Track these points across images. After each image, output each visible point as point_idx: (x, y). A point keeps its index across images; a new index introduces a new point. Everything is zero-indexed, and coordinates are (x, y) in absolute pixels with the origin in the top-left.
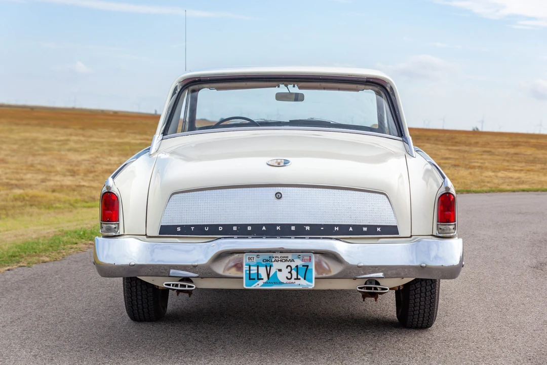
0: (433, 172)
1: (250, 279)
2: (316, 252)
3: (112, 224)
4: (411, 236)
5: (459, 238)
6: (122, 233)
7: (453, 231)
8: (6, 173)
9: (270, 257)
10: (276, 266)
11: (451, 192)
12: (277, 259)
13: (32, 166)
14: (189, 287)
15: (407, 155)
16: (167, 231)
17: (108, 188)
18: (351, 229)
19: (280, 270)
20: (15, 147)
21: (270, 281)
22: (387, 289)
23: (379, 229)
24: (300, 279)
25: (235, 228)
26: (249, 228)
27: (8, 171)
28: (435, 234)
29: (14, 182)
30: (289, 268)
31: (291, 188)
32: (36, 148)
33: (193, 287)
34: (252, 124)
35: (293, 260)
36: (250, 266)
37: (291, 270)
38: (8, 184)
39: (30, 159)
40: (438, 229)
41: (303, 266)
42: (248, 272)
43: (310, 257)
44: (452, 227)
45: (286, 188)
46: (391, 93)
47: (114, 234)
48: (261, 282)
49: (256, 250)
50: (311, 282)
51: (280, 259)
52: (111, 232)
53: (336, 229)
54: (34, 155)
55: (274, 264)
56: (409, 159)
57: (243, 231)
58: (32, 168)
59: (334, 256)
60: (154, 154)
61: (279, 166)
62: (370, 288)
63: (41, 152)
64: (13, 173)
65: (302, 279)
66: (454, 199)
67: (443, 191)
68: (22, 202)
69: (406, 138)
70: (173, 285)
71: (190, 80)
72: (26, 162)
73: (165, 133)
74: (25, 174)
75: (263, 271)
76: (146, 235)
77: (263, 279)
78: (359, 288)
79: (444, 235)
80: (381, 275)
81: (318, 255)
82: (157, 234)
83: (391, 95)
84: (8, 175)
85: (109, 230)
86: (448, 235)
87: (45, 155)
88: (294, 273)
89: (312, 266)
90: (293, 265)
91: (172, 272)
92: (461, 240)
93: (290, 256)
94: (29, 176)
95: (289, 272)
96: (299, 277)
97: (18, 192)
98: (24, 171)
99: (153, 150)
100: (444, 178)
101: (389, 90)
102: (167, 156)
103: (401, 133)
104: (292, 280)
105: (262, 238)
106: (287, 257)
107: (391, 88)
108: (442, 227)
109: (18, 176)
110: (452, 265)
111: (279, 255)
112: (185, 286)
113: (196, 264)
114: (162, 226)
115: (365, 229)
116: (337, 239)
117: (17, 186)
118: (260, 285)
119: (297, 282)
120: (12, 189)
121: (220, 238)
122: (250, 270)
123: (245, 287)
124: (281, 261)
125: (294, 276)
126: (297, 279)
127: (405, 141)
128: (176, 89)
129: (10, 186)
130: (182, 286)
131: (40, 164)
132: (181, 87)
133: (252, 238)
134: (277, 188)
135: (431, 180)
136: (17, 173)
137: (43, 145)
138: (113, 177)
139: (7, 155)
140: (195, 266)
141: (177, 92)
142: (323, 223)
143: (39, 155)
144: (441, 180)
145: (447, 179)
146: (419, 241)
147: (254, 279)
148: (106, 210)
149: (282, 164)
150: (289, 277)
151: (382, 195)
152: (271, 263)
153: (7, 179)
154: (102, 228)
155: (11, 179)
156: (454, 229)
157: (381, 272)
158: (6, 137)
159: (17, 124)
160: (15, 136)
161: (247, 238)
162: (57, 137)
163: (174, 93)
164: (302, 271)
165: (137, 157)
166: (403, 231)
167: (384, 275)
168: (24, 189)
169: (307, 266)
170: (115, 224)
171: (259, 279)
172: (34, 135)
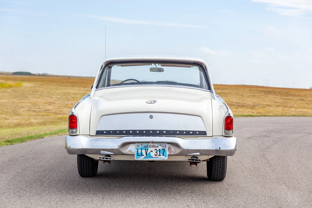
0: (223, 107)
1: (138, 155)
2: (168, 143)
3: (74, 130)
4: (213, 136)
5: (234, 137)
6: (78, 134)
7: (232, 134)
8: (54, 108)
9: (147, 145)
10: (150, 149)
11: (231, 116)
12: (150, 146)
13: (67, 105)
14: (110, 159)
15: (212, 99)
16: (99, 133)
17: (73, 113)
18: (185, 132)
19: (152, 151)
20: (59, 97)
21: (147, 156)
22: (201, 160)
23: (197, 133)
24: (161, 155)
25: (131, 132)
26: (138, 132)
27: (55, 107)
28: (223, 135)
29: (58, 112)
30: (156, 150)
31: (157, 114)
32: (69, 97)
33: (111, 159)
34: (139, 83)
35: (158, 147)
36: (138, 149)
37: (157, 151)
38: (55, 113)
39: (66, 102)
40: (225, 133)
41: (162, 149)
42: (137, 152)
43: (166, 145)
44: (231, 132)
45: (155, 113)
46: (205, 69)
47: (75, 134)
48: (143, 157)
49: (141, 142)
50: (166, 157)
51: (152, 146)
52: (74, 133)
53: (177, 132)
54: (68, 100)
55: (149, 148)
56: (213, 100)
57: (134, 133)
58: (66, 106)
59: (176, 145)
60: (92, 97)
61: (151, 103)
62: (193, 160)
63: (72, 99)
64: (58, 108)
65: (162, 155)
66: (232, 119)
67: (227, 115)
68: (61, 120)
69: (212, 91)
70: (102, 158)
71: (109, 62)
72: (64, 103)
73: (97, 87)
74: (63, 109)
75: (144, 152)
76: (90, 135)
77: (144, 155)
78: (188, 160)
79: (228, 136)
80: (198, 154)
81: (169, 144)
82: (95, 135)
83: (205, 70)
84: (55, 109)
85: (72, 132)
86: (229, 136)
87: (73, 100)
88: (158, 152)
89: (167, 149)
90: (158, 149)
91: (102, 152)
92: (235, 138)
93: (156, 145)
94: (65, 109)
95: (156, 152)
96: (161, 154)
97: (59, 116)
98: (63, 108)
99: (91, 96)
100: (228, 109)
101: (204, 67)
102: (99, 98)
103: (209, 88)
104: (157, 156)
105: (143, 136)
106: (155, 145)
107: (205, 67)
108: (227, 132)
109: (60, 110)
110: (231, 149)
111: (151, 144)
112: (108, 159)
113: (113, 148)
114: (97, 131)
115: (191, 133)
116: (178, 137)
117: (59, 114)
118: (142, 158)
119: (160, 157)
120: (57, 115)
121: (124, 136)
122: (138, 151)
123: (136, 159)
124: (152, 147)
125: (158, 154)
126: (160, 155)
127: (211, 92)
128: (102, 66)
129: (56, 114)
130: (106, 158)
131: (71, 104)
132: (105, 65)
133: (139, 136)
134: (150, 113)
135: (222, 110)
136: (60, 108)
137: (73, 96)
138: (75, 108)
139: (55, 100)
140: (112, 149)
141: (103, 68)
142: (172, 130)
143: (71, 100)
144: (226, 110)
145: (229, 110)
146: (216, 138)
147: (140, 155)
148: (71, 123)
149: (153, 102)
150: (156, 155)
151: (199, 117)
152: (148, 148)
153: (55, 110)
154: (69, 131)
155: (57, 111)
156: (232, 133)
157: (199, 152)
158: (55, 92)
159: (60, 86)
160: (59, 92)
161: (137, 136)
162: (80, 92)
163: (101, 68)
164: (162, 152)
165: (84, 99)
166: (209, 134)
167: (200, 154)
168: (62, 115)
169: (164, 149)
170: (75, 130)
171: (142, 155)
172: (69, 91)
